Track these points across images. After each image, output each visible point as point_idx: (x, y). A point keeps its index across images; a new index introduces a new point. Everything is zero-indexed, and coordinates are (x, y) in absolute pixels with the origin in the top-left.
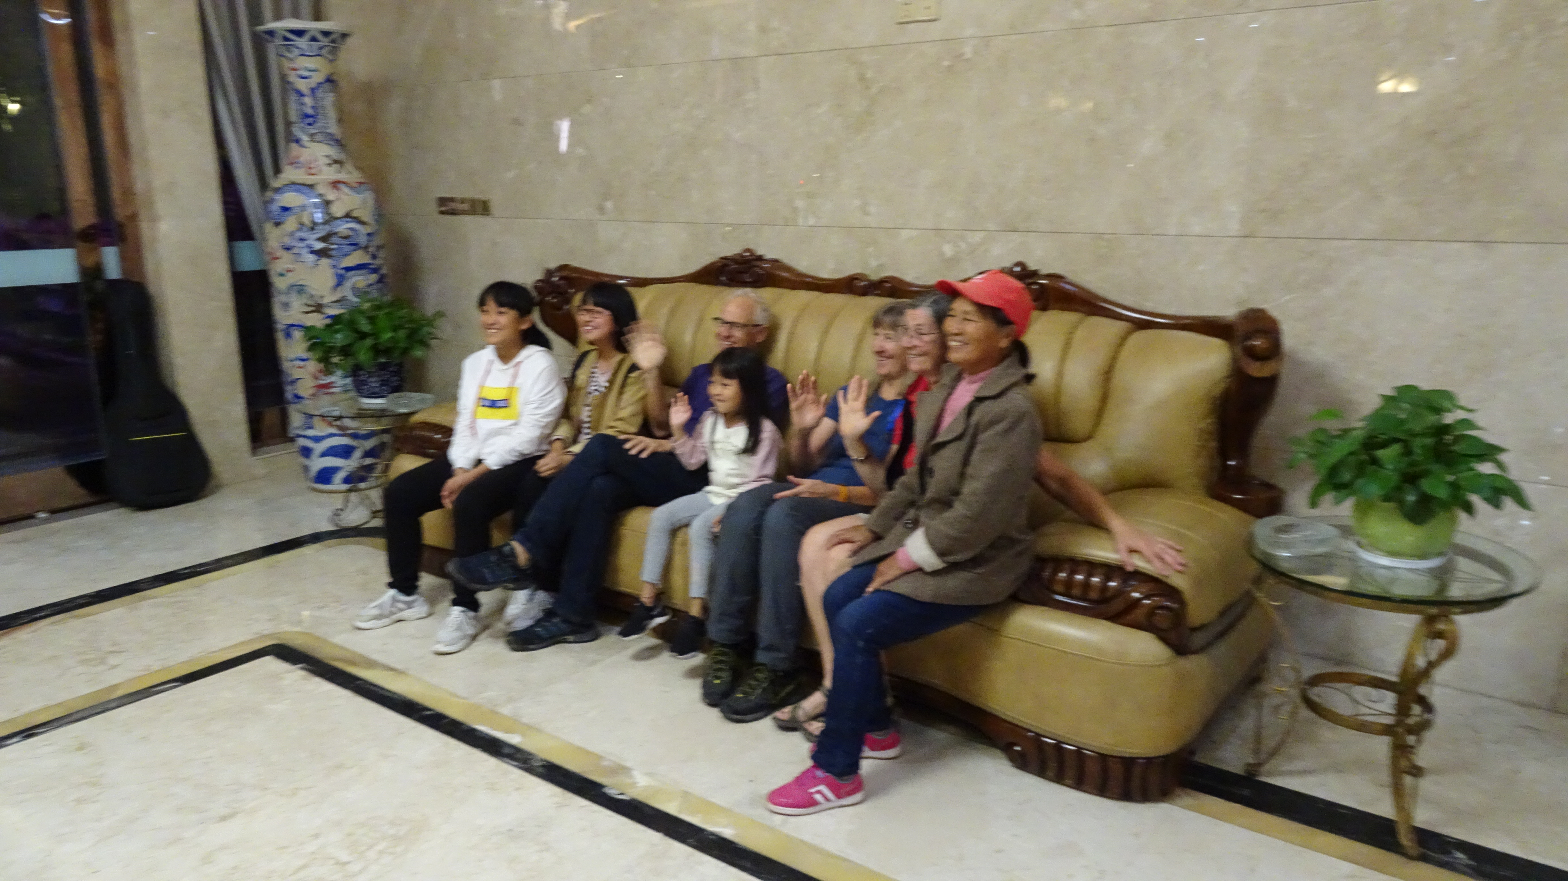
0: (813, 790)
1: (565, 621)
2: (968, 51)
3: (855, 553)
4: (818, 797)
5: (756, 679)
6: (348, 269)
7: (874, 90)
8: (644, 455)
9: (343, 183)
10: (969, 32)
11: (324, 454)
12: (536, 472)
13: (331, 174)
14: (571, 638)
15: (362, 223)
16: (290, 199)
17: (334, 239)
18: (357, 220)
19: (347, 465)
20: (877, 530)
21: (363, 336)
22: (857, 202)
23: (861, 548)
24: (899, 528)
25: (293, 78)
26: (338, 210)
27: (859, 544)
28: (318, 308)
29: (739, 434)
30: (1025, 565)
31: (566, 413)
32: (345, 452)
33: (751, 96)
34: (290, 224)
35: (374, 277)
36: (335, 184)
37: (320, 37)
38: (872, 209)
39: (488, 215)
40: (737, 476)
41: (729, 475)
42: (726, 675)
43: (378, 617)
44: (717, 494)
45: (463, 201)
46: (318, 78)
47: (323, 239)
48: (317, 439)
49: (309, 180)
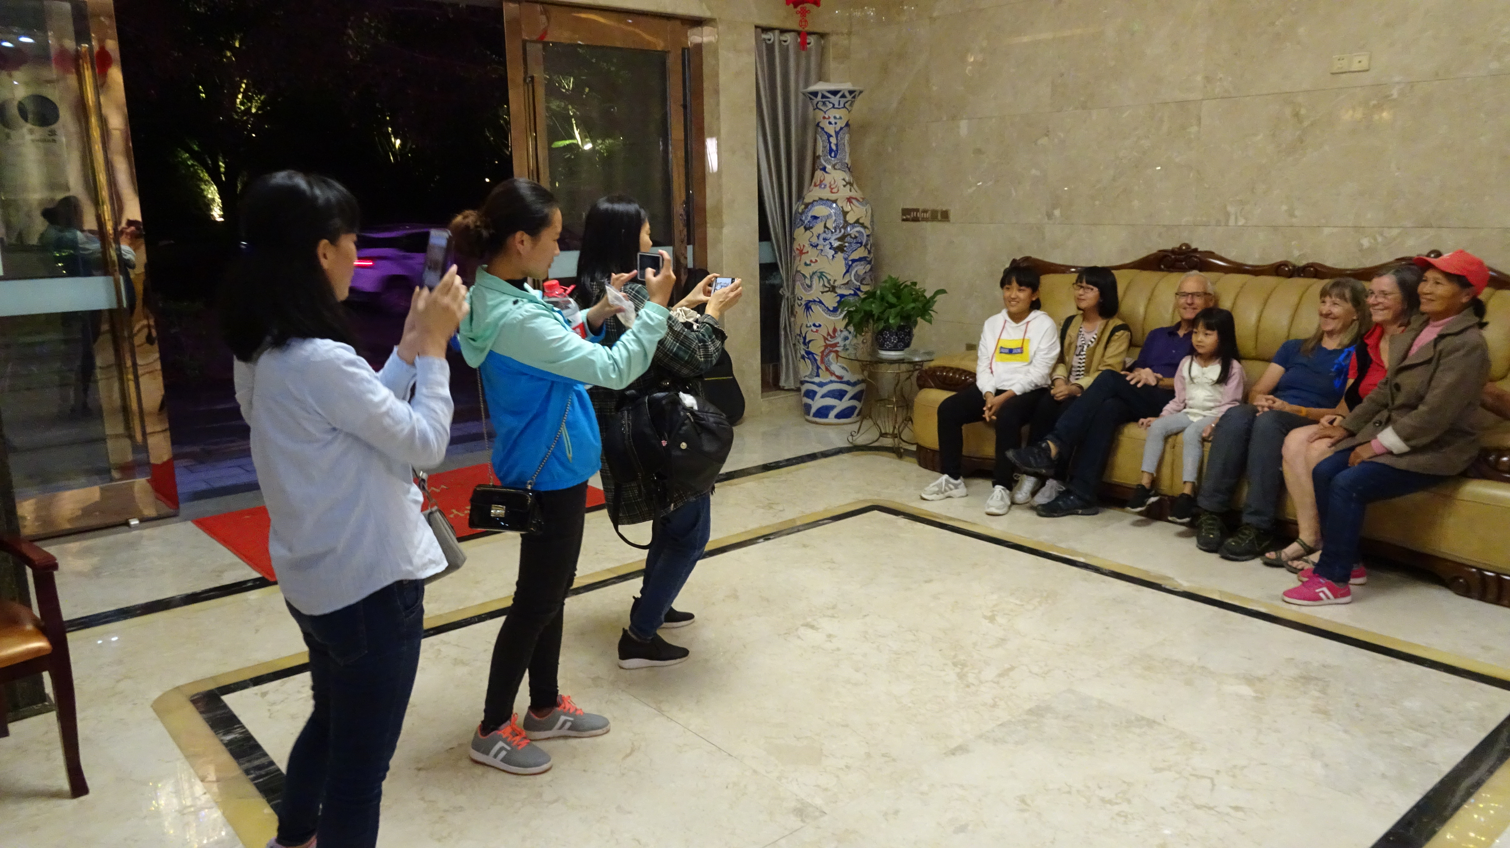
0: (1317, 591)
1: (1079, 498)
2: (1395, 93)
3: (1333, 445)
4: (1321, 595)
5: (1244, 534)
6: (854, 261)
7: (1306, 124)
8: (1139, 385)
9: (853, 198)
10: (1397, 79)
11: (823, 397)
12: (1052, 397)
13: (845, 192)
14: (1080, 511)
15: (865, 227)
16: (819, 210)
17: (848, 239)
18: (863, 225)
19: (841, 405)
20: (1351, 429)
21: (892, 306)
22: (1284, 208)
23: (1339, 441)
24: (1370, 426)
25: (824, 124)
26: (850, 218)
27: (1336, 438)
28: (833, 289)
29: (1214, 370)
30: (1474, 452)
31: (1061, 359)
32: (840, 395)
33: (1194, 129)
34: (819, 228)
35: (868, 267)
36: (849, 200)
37: (847, 94)
38: (1297, 213)
39: (949, 221)
40: (1210, 401)
41: (1205, 400)
42: (1217, 533)
43: (937, 493)
44: (1195, 415)
45: (925, 211)
46: (841, 124)
47: (839, 239)
48: (821, 385)
49: (833, 197)
